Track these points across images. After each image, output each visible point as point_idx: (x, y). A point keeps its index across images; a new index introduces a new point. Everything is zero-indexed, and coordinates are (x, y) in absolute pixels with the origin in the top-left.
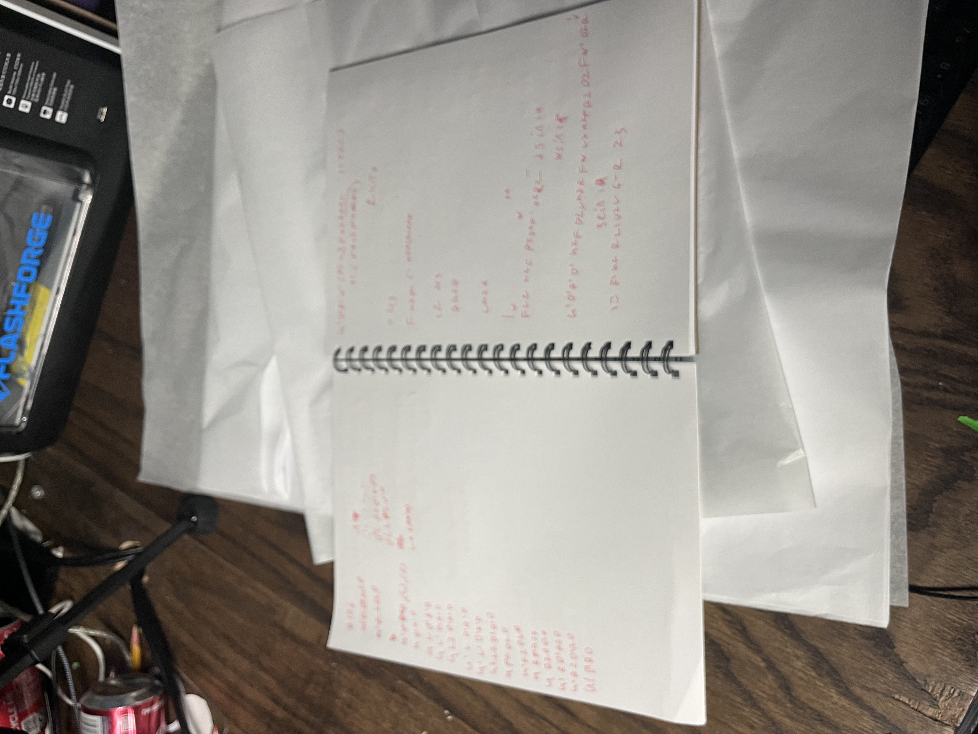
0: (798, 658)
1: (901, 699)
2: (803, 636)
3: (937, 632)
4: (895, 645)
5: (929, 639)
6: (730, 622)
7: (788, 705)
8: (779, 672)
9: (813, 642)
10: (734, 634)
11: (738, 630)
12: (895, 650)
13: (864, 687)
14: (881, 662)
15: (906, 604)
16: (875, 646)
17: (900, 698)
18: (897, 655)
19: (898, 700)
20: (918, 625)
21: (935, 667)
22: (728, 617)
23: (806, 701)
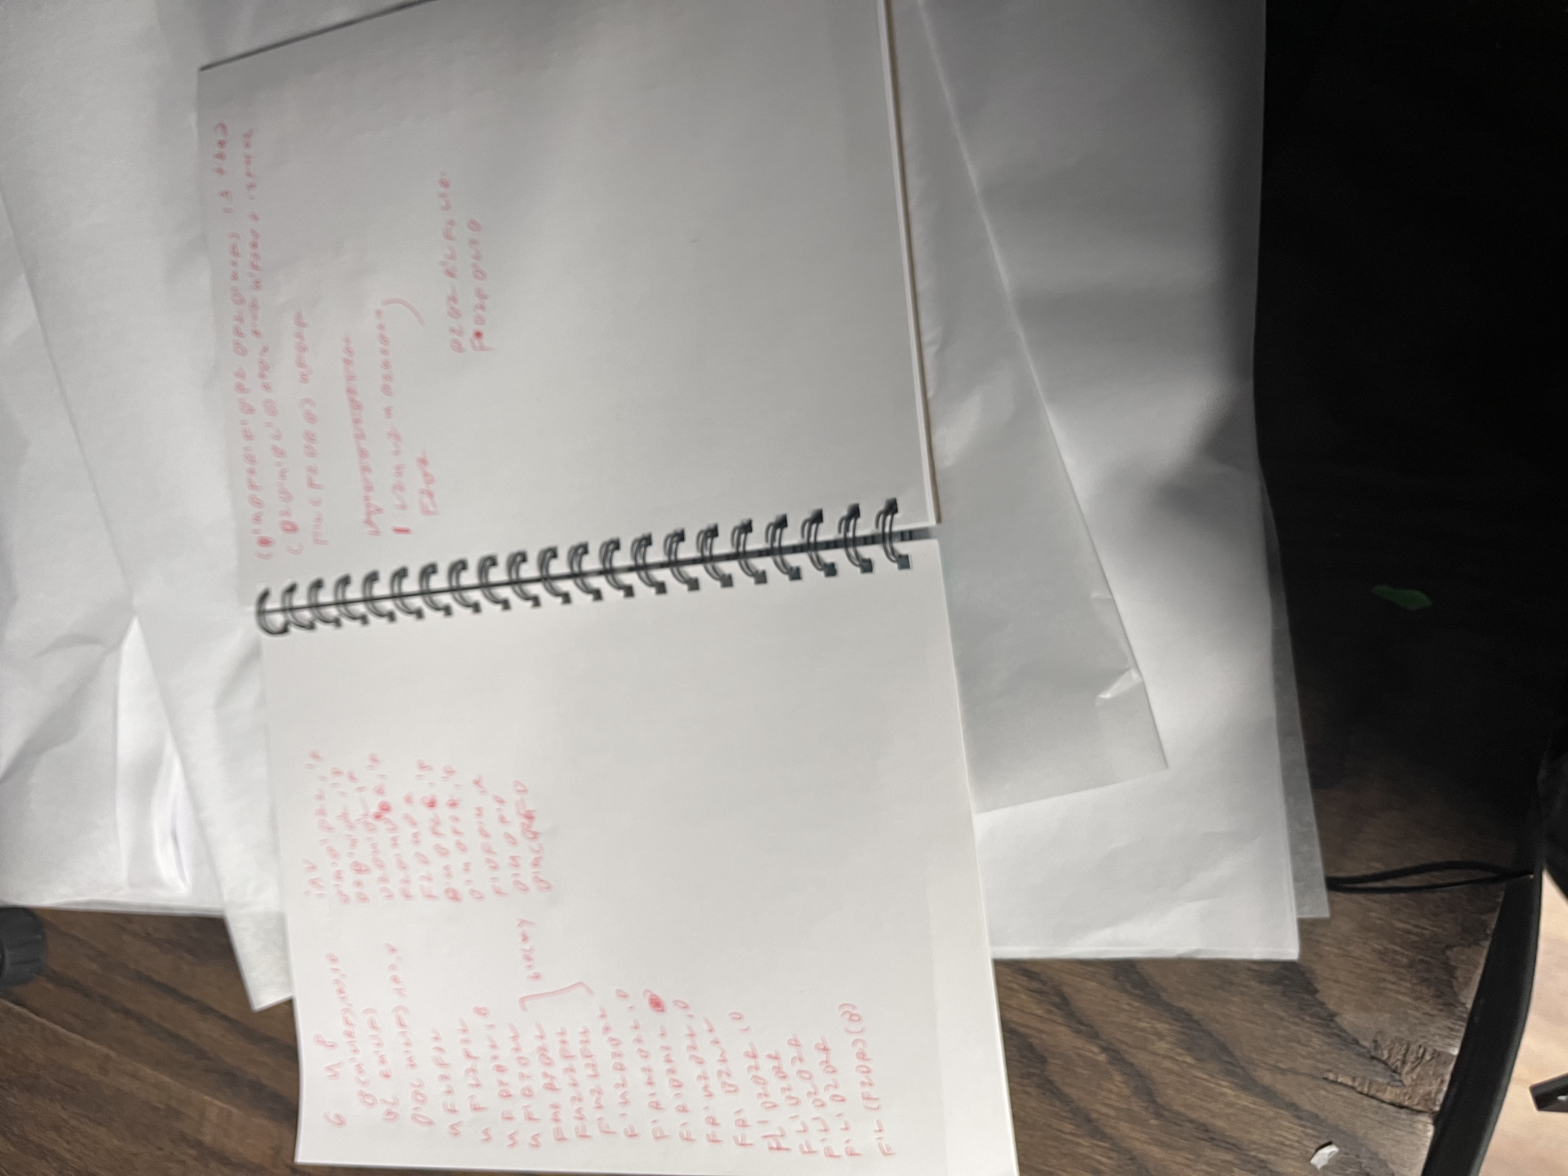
0: (1161, 1036)
1: (1340, 1080)
2: (1164, 996)
3: (1382, 955)
4: (1318, 986)
5: (1371, 969)
6: (1041, 992)
7: (1153, 1122)
8: (1132, 1065)
9: (1182, 1004)
10: (1049, 1012)
11: (1054, 1004)
12: (1318, 996)
13: (1275, 1069)
14: (1298, 1020)
15: (1325, 913)
16: (1284, 993)
17: (1337, 1078)
18: (1322, 1004)
19: (1335, 1082)
20: (1351, 948)
21: (1387, 1016)
22: (1035, 985)
23: (1182, 1110)
